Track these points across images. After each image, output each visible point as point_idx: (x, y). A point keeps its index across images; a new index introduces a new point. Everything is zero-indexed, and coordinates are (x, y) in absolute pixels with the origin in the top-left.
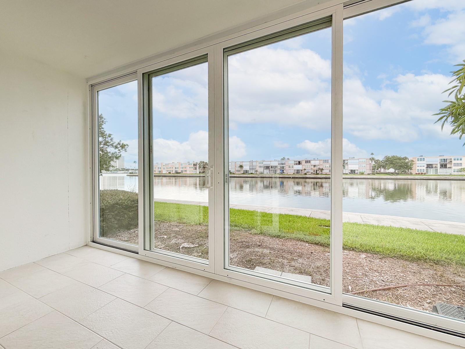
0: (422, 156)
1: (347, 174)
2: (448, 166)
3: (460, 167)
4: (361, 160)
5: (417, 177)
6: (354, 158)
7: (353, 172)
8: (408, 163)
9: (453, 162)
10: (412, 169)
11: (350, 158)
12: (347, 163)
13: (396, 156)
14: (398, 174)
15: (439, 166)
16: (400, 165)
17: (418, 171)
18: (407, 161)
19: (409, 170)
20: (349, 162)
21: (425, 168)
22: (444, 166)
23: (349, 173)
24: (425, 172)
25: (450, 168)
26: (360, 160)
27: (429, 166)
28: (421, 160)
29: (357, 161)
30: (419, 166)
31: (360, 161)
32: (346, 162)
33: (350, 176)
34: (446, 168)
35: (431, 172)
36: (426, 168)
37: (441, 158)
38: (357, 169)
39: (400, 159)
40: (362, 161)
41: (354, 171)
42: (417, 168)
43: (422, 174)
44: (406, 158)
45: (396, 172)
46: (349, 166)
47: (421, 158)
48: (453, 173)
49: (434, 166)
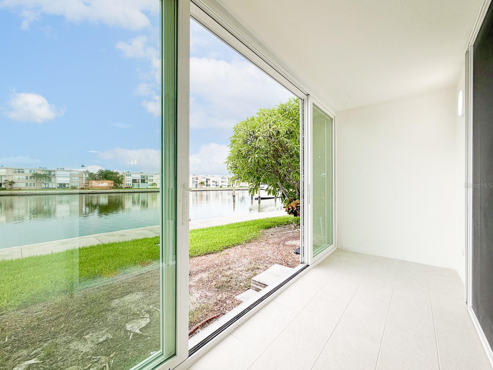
0: (129, 172)
1: (55, 188)
2: (146, 181)
3: (152, 183)
4: (73, 172)
5: (126, 190)
6: (63, 169)
7: (62, 186)
8: (119, 177)
9: (149, 178)
10: (122, 183)
11: (58, 169)
12: (54, 175)
13: (109, 170)
15: (140, 181)
17: (127, 185)
18: (118, 175)
19: (120, 184)
20: (58, 173)
21: (131, 182)
22: (143, 181)
23: (57, 187)
24: (132, 186)
25: (147, 183)
26: (71, 172)
27: (134, 181)
28: (129, 176)
29: (68, 173)
30: (128, 181)
31: (72, 174)
32: (53, 173)
33: (59, 191)
34: (145, 183)
35: (136, 186)
36: (132, 182)
37: (142, 175)
38: (68, 182)
39: (112, 173)
40: (74, 174)
41: (64, 185)
42: (126, 182)
43: (129, 187)
44: (117, 173)
46: (58, 179)
48: (149, 187)
49: (137, 181)
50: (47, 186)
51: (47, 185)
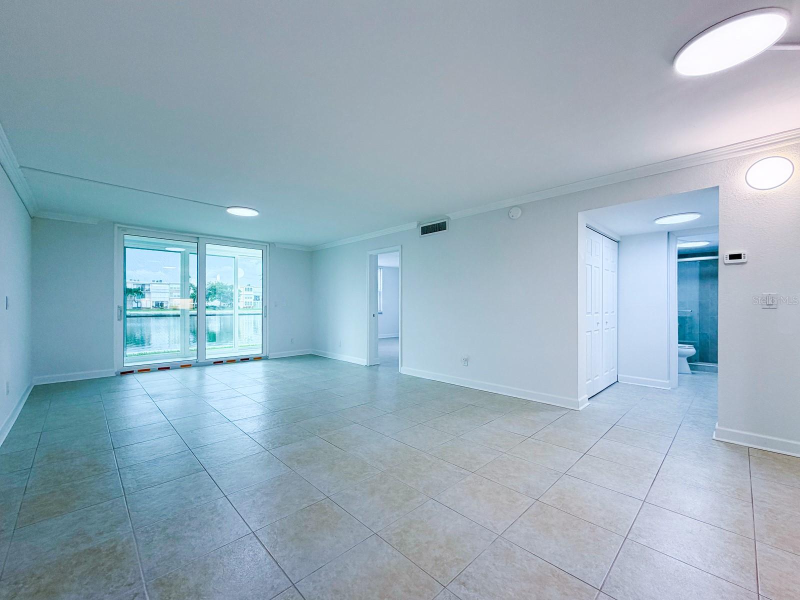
0: (250, 285)
1: (149, 308)
5: (245, 312)
6: (161, 281)
7: (160, 305)
11: (154, 281)
12: (149, 290)
13: (222, 283)
14: (223, 308)
16: (227, 295)
17: (246, 304)
20: (153, 287)
21: (252, 300)
23: (153, 306)
26: (171, 286)
27: (257, 298)
28: (248, 290)
29: (167, 287)
31: (172, 288)
32: (147, 287)
33: (154, 312)
36: (254, 300)
38: (167, 300)
39: (225, 287)
40: (174, 288)
41: (162, 304)
42: (245, 300)
43: (249, 307)
45: (222, 305)
46: (153, 295)
47: (249, 287)
50: (139, 306)
51: (139, 304)
